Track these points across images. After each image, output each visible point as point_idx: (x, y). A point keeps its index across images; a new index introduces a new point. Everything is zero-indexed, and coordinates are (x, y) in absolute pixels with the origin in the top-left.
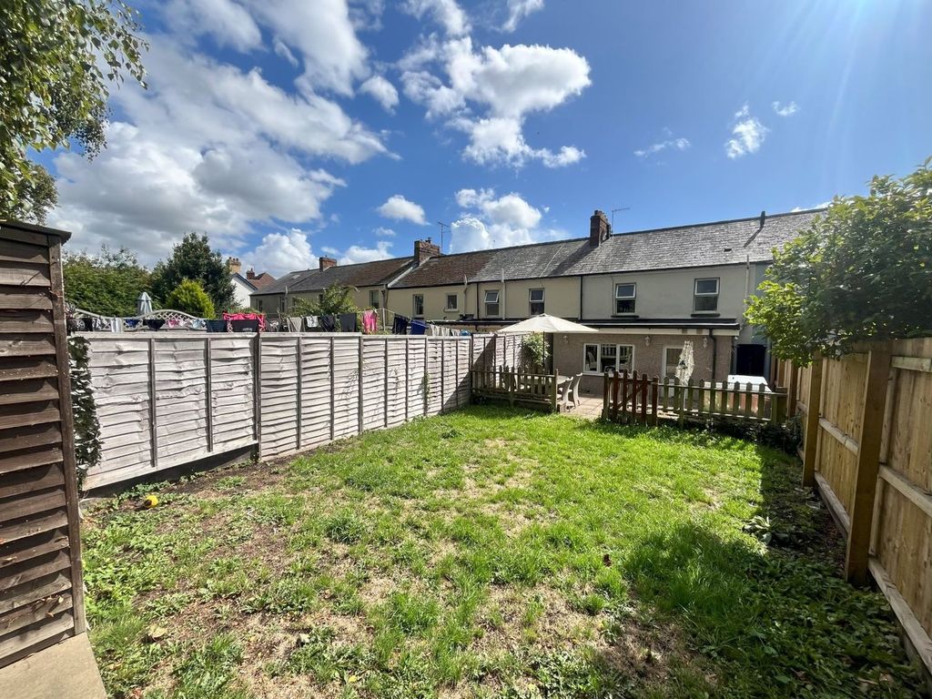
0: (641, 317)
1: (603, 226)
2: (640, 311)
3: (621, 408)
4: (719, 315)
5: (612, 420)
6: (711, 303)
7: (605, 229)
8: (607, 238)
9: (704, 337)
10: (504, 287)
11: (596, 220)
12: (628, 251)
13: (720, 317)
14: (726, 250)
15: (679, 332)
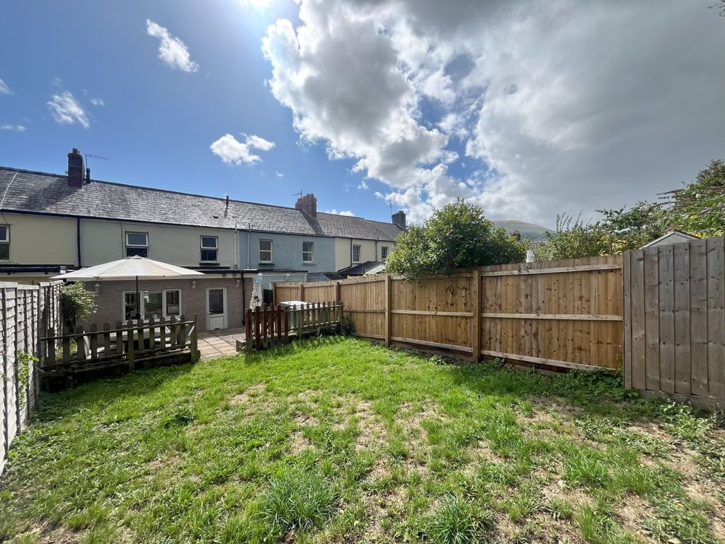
3: (262, 337)
4: (219, 264)
5: (256, 348)
6: (212, 255)
8: (87, 181)
9: (237, 279)
11: (75, 159)
13: (221, 266)
14: (215, 217)
15: (220, 276)
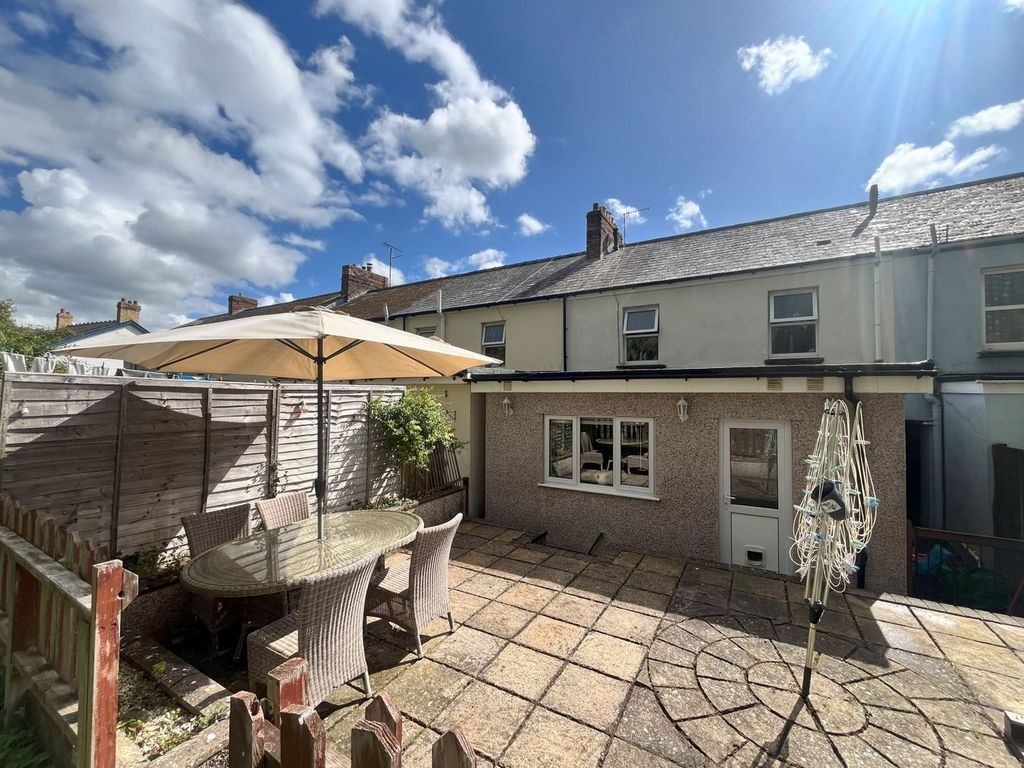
0: (671, 367)
1: (607, 231)
2: (667, 357)
4: (821, 360)
6: (805, 337)
7: (611, 236)
8: (615, 249)
9: (827, 395)
10: (443, 320)
11: (595, 218)
12: (645, 261)
